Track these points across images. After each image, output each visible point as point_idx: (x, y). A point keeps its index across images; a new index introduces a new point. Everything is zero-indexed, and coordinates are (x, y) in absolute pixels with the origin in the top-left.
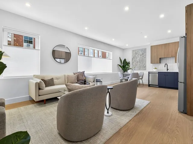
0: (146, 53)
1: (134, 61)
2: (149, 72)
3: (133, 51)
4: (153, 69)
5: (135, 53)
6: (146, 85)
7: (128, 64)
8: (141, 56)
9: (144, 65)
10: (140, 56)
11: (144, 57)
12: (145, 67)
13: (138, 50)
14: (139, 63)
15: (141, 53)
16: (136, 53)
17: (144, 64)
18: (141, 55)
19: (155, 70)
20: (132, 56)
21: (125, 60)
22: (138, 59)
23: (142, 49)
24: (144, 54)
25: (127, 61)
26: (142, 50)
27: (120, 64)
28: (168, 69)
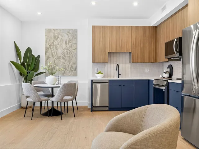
0: (76, 38)
1: (51, 56)
2: (92, 81)
3: (49, 31)
4: (97, 75)
5: (52, 35)
6: (84, 108)
7: (36, 61)
8: (68, 45)
9: (74, 66)
10: (64, 46)
11: (73, 48)
12: (76, 69)
13: (60, 30)
14: (62, 60)
15: (68, 39)
16: (55, 36)
17: (74, 63)
18: (66, 43)
19: (99, 77)
20: (46, 42)
21: (29, 50)
22: (60, 51)
23: (70, 30)
24: (73, 42)
25: (35, 53)
26: (68, 32)
27: (15, 61)
28: (120, 75)
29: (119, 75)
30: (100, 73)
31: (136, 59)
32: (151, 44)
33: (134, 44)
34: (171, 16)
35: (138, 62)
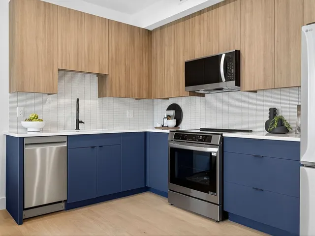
28: (81, 122)
29: (79, 122)
30: (36, 118)
31: (118, 89)
32: (143, 61)
33: (112, 58)
34: (200, 12)
35: (120, 97)
